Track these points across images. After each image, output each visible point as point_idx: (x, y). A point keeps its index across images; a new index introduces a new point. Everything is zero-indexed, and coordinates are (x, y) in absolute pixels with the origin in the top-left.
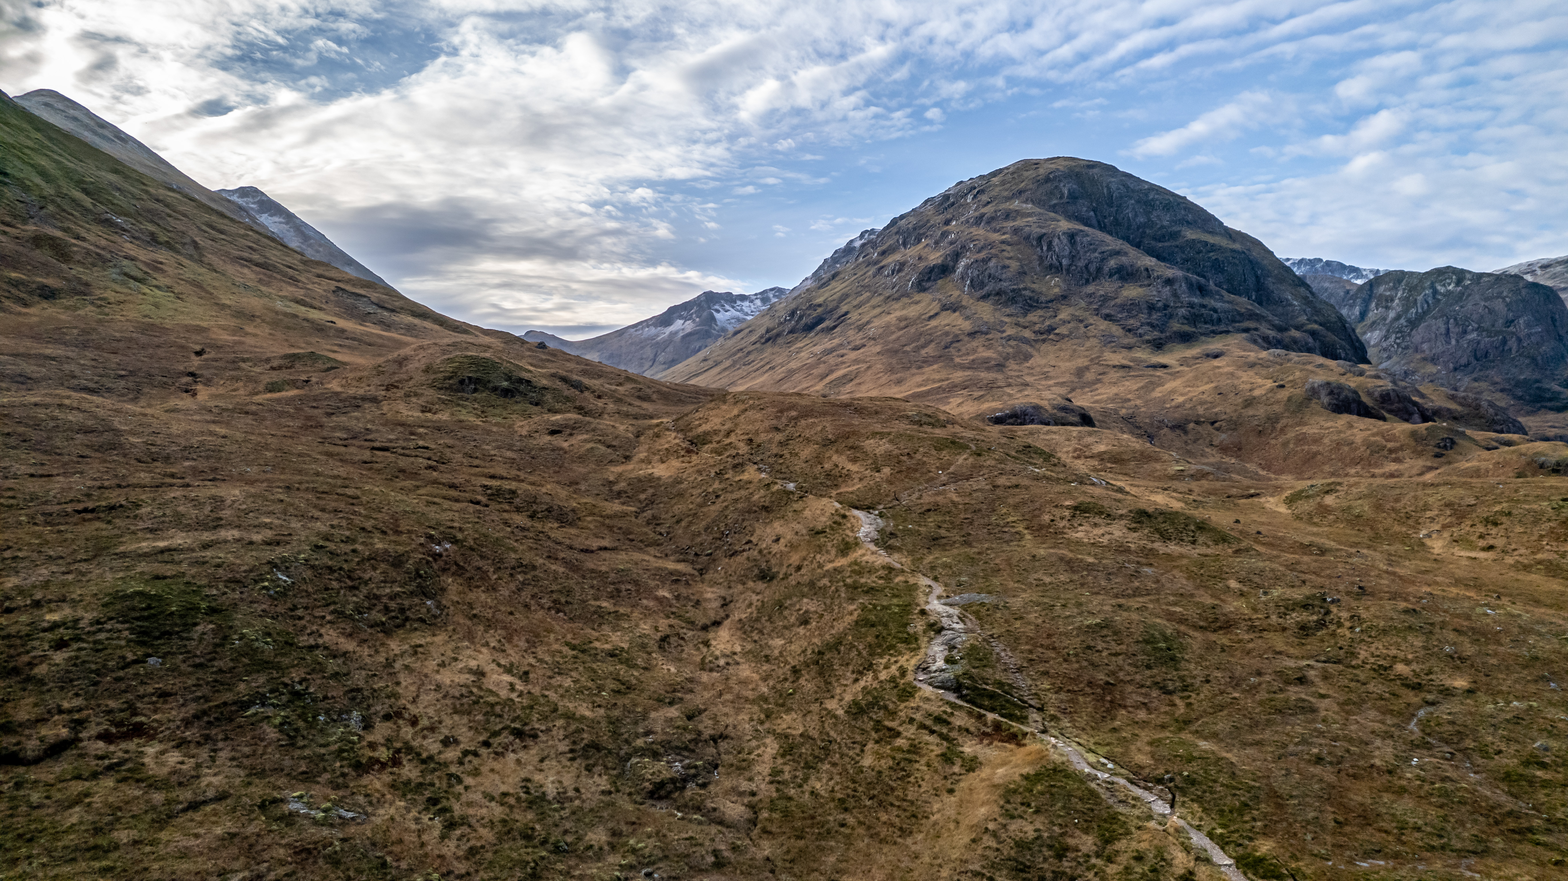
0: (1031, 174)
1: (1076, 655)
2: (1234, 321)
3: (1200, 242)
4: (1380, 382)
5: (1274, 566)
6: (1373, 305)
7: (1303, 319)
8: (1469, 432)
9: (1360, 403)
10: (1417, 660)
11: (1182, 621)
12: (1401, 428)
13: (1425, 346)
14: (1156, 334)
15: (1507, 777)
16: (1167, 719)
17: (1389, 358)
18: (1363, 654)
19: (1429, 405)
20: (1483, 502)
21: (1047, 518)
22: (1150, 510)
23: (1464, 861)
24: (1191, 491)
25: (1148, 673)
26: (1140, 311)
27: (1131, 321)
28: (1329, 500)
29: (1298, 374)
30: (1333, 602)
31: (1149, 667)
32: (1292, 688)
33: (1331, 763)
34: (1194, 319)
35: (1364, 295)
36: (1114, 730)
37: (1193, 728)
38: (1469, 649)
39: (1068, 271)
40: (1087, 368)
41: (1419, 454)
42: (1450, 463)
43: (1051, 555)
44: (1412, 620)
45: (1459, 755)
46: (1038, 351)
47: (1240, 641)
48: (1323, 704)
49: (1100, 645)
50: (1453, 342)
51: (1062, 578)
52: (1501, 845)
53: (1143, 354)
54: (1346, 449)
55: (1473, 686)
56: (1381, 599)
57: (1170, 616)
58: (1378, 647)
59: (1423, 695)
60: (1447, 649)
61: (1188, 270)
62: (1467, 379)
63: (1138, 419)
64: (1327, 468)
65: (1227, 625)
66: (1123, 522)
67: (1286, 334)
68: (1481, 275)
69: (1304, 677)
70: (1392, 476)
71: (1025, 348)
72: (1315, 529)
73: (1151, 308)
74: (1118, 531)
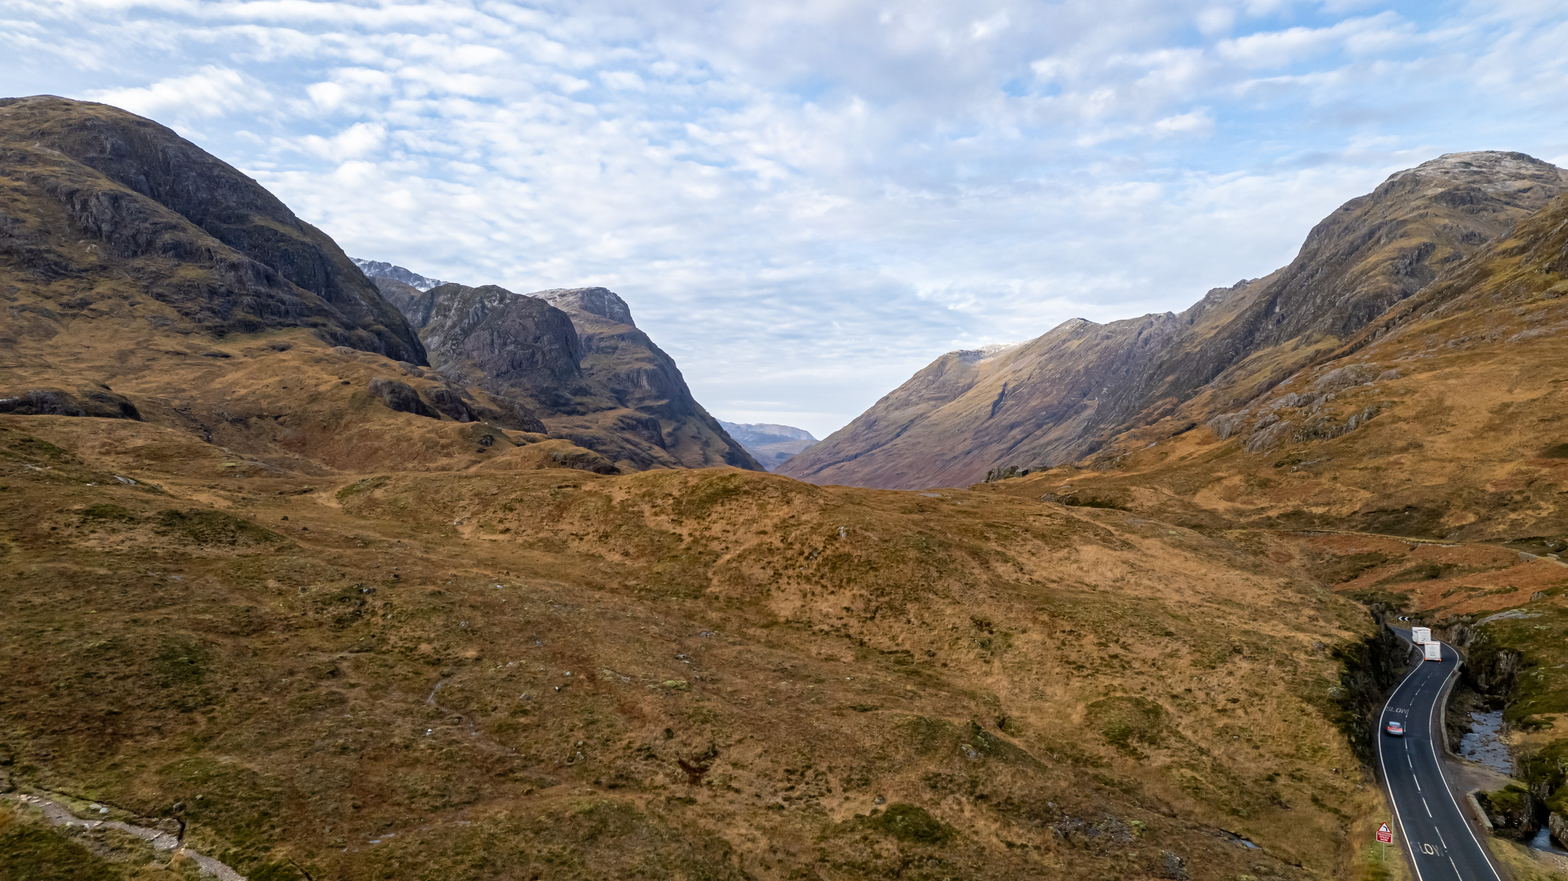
0: (59, 114)
1: (69, 687)
2: (302, 315)
3: (270, 230)
4: (436, 384)
5: (316, 561)
6: (434, 312)
7: (370, 319)
8: (504, 430)
9: (418, 402)
10: (438, 638)
11: (211, 628)
12: (452, 426)
13: (475, 354)
14: (218, 321)
15: (500, 729)
16: (183, 740)
17: (446, 362)
18: (393, 639)
19: (475, 406)
20: (503, 491)
21: (45, 526)
22: (184, 511)
23: (460, 814)
24: (241, 488)
25: (164, 692)
26: (200, 294)
27: (189, 305)
28: (378, 494)
29: (362, 371)
30: (369, 592)
31: (165, 685)
32: (325, 683)
33: (354, 750)
34: (260, 308)
35: (427, 302)
36: (115, 766)
37: (214, 744)
38: (480, 621)
39: (109, 238)
40: (132, 352)
41: (466, 449)
42: (489, 457)
43: (47, 570)
44: (436, 601)
45: (465, 718)
46: (66, 327)
47: (274, 642)
48: (351, 694)
49: (104, 669)
50: (497, 351)
51: (60, 596)
52: (489, 790)
53: (202, 341)
54: (405, 444)
55: (481, 654)
56: (413, 585)
57: (197, 626)
58: (407, 630)
59: (440, 669)
60: (463, 624)
61: (255, 257)
62: (506, 385)
63: (193, 411)
64: (387, 463)
65: (261, 627)
66: (149, 526)
67: (353, 332)
68: (518, 296)
69: (337, 669)
70: (443, 469)
71: (46, 322)
72: (363, 522)
73: (213, 292)
74: (142, 536)
